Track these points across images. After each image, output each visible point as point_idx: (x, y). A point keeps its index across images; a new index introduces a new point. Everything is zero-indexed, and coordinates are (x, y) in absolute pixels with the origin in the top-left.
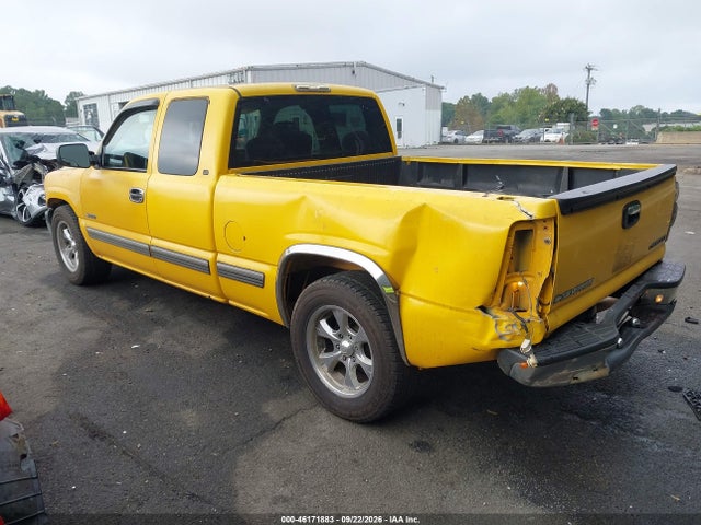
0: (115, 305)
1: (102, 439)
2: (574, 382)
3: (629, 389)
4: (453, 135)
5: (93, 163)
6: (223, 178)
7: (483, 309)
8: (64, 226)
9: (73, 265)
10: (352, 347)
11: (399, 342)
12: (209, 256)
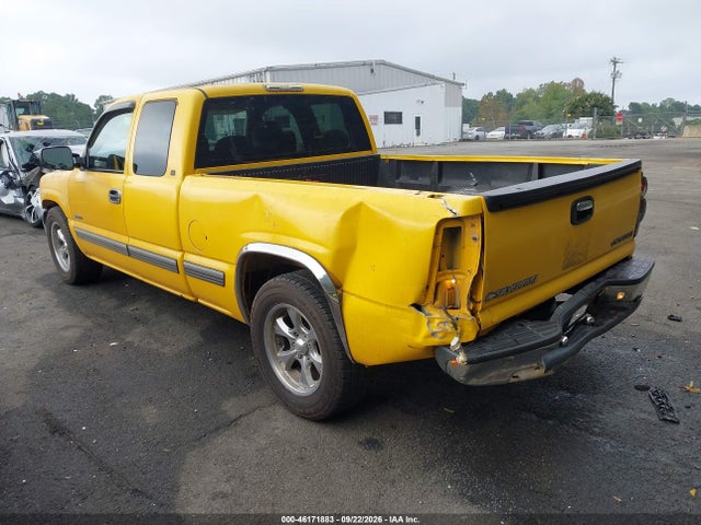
0: (102, 304)
1: (61, 435)
2: (513, 380)
3: (594, 388)
4: (474, 132)
5: (78, 166)
6: (188, 178)
7: (418, 306)
8: (57, 227)
9: (65, 265)
10: (306, 345)
11: (343, 340)
12: (177, 255)
